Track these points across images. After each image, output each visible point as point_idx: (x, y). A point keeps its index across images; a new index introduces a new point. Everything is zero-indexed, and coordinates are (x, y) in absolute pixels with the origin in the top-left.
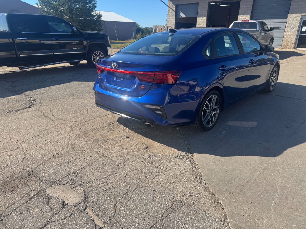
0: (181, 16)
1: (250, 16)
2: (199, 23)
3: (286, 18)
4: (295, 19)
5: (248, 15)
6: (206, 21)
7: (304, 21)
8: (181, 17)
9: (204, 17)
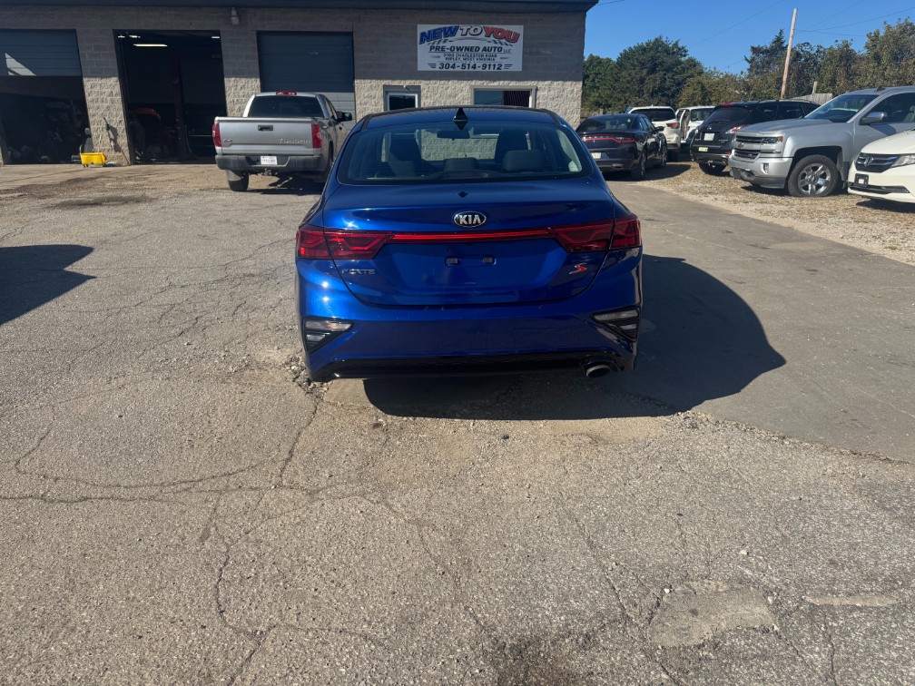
0: (12, 71)
1: (259, 80)
2: (94, 96)
3: (351, 89)
4: (373, 93)
5: (251, 78)
6: (117, 89)
7: (391, 98)
8: (10, 74)
9: (110, 77)
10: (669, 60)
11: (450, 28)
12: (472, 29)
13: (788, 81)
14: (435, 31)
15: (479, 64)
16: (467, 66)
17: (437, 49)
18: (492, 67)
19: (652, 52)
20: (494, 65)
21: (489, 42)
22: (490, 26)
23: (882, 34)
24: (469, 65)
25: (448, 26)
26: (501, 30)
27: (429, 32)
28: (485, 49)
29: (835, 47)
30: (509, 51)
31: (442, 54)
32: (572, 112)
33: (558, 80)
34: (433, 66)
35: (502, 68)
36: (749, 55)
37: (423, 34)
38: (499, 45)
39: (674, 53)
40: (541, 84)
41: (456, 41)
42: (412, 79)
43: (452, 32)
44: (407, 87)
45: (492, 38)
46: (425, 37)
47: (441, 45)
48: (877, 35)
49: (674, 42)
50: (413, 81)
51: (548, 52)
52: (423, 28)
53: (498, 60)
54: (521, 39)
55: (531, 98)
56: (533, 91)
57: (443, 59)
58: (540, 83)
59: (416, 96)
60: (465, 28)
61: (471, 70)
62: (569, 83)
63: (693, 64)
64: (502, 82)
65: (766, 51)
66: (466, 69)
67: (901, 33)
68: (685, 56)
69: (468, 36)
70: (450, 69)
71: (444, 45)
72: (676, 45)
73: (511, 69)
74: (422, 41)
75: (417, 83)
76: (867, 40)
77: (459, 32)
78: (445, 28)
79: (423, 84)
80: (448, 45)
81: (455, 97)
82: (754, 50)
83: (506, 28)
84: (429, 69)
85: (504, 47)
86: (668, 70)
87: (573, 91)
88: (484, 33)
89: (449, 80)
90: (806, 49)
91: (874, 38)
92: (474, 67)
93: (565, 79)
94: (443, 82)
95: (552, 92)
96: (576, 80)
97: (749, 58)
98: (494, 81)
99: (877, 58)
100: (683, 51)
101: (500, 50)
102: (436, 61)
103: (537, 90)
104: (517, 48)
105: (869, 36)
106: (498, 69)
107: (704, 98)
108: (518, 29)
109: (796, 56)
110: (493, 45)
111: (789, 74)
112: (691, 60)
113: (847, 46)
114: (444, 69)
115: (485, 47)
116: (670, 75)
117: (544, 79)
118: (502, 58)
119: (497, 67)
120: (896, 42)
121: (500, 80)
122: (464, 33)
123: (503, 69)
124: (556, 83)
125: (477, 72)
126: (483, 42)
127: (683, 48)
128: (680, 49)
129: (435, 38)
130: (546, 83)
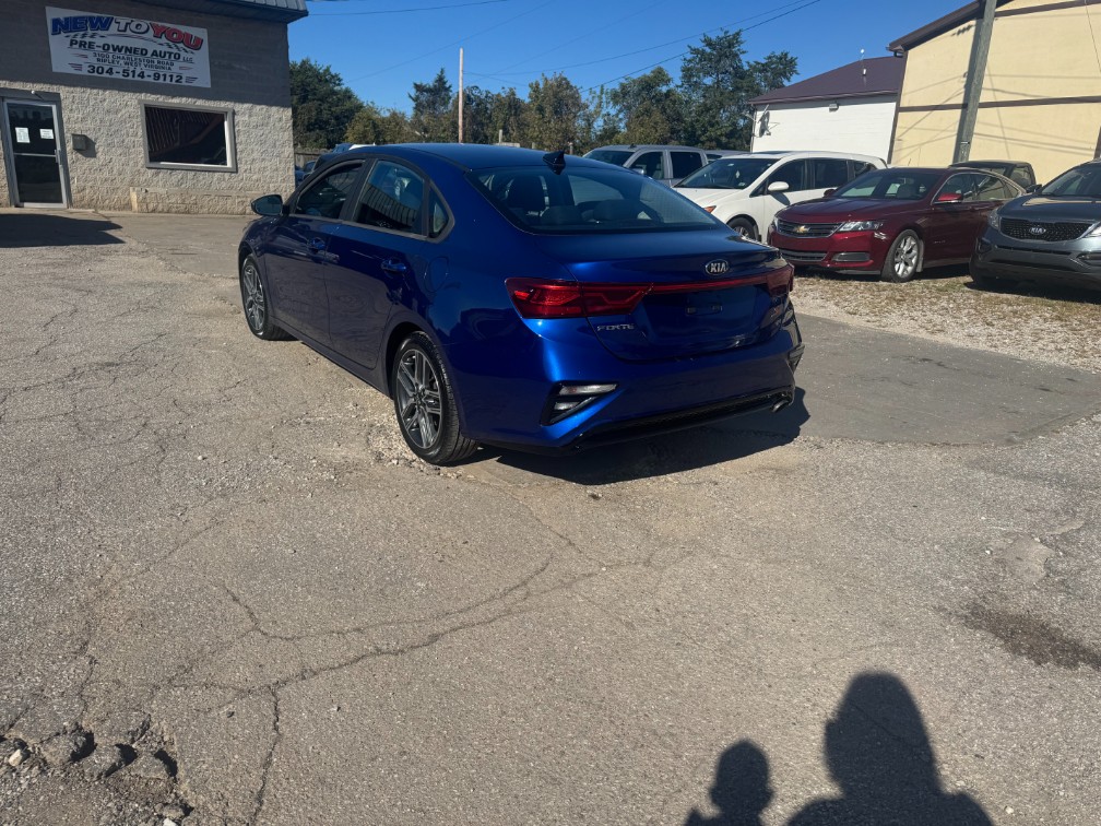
7: (10, 107)
10: (323, 89)
11: (99, 19)
12: (133, 26)
13: (464, 125)
14: (76, 19)
15: (149, 72)
16: (131, 74)
17: (82, 44)
18: (168, 79)
19: (301, 76)
20: (171, 76)
21: (161, 45)
22: (160, 24)
23: (541, 86)
24: (134, 72)
25: (95, 15)
26: (175, 31)
27: (66, 19)
28: (155, 53)
29: (503, 95)
30: (190, 61)
31: (89, 53)
32: (283, 145)
33: (260, 104)
34: (79, 67)
35: (183, 80)
36: (413, 92)
37: (56, 22)
38: (175, 51)
39: (327, 81)
40: (239, 107)
41: (110, 37)
42: (45, 83)
43: (105, 25)
44: (37, 94)
45: (164, 40)
46: (59, 26)
47: (87, 40)
48: (537, 85)
49: (325, 68)
50: (48, 86)
51: (244, 68)
52: (53, 13)
53: (175, 69)
54: (205, 45)
55: (226, 124)
56: (229, 115)
57: (93, 60)
58: (237, 105)
59: (54, 107)
60: (123, 21)
61: (137, 78)
62: (274, 109)
63: (348, 95)
64: (184, 99)
65: (429, 90)
66: (130, 77)
67: (558, 87)
68: (339, 85)
69: (128, 32)
70: (105, 75)
71: (91, 40)
72: (327, 70)
73: (195, 84)
74: (55, 32)
75: (54, 89)
76: (529, 90)
77: (114, 26)
78: (91, 18)
79: (63, 91)
80: (99, 41)
81: (117, 113)
82: (418, 88)
83: (184, 29)
84: (72, 71)
85: (183, 54)
86: (322, 100)
87: (281, 119)
88: (151, 31)
89: (105, 89)
90: (475, 92)
91: (535, 89)
92: (142, 75)
93: (270, 103)
94: (95, 91)
95: (254, 119)
96: (284, 105)
97: (413, 96)
98: (173, 97)
99: (541, 110)
100: (336, 79)
101: (177, 57)
102: (80, 61)
103: (234, 113)
104: (201, 58)
105: (531, 86)
106: (177, 81)
107: (377, 137)
108: (201, 33)
109: (468, 99)
110: (165, 49)
111: (464, 119)
112: (347, 91)
113: (514, 94)
114: (96, 74)
115: (155, 51)
116: (325, 106)
117: (242, 100)
118: (181, 68)
119: (175, 79)
120: (555, 95)
121: (182, 96)
122: (122, 28)
123: (184, 83)
124: (258, 107)
125: (148, 83)
126: (151, 44)
127: (336, 75)
128: (333, 77)
129: (76, 29)
130: (246, 106)
